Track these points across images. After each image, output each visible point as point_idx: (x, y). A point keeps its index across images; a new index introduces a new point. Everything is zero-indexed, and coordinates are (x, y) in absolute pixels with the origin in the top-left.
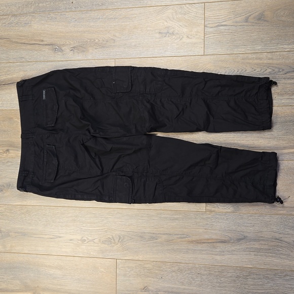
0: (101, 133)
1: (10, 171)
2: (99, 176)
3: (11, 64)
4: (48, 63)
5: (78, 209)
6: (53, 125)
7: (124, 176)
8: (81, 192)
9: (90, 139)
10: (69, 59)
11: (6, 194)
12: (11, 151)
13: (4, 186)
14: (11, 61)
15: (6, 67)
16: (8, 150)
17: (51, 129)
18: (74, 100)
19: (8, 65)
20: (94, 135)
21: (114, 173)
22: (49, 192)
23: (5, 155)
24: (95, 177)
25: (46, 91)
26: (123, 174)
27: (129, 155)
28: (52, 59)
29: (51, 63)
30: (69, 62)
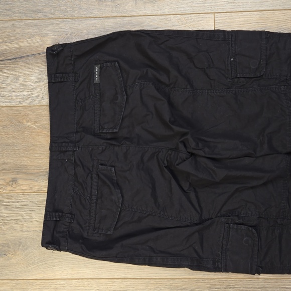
0: (207, 150)
1: (20, 217)
2: (196, 224)
3: (16, 23)
4: (89, 22)
5: (152, 281)
6: (115, 131)
7: (242, 224)
8: (161, 252)
9: (187, 159)
10: (127, 15)
11: (12, 261)
12: (20, 182)
13: (9, 247)
14: (15, 18)
15: (6, 28)
16: (14, 180)
17: (109, 137)
18: (156, 88)
19: (10, 24)
20: (194, 152)
21: (223, 219)
22: (104, 253)
23: (9, 188)
24: (188, 226)
25: (101, 68)
26: (241, 221)
27: (252, 188)
28: (95, 13)
29: (93, 21)
30: (127, 19)
